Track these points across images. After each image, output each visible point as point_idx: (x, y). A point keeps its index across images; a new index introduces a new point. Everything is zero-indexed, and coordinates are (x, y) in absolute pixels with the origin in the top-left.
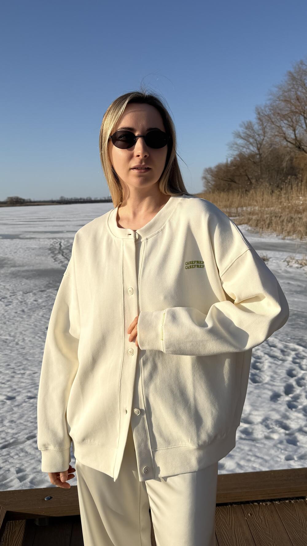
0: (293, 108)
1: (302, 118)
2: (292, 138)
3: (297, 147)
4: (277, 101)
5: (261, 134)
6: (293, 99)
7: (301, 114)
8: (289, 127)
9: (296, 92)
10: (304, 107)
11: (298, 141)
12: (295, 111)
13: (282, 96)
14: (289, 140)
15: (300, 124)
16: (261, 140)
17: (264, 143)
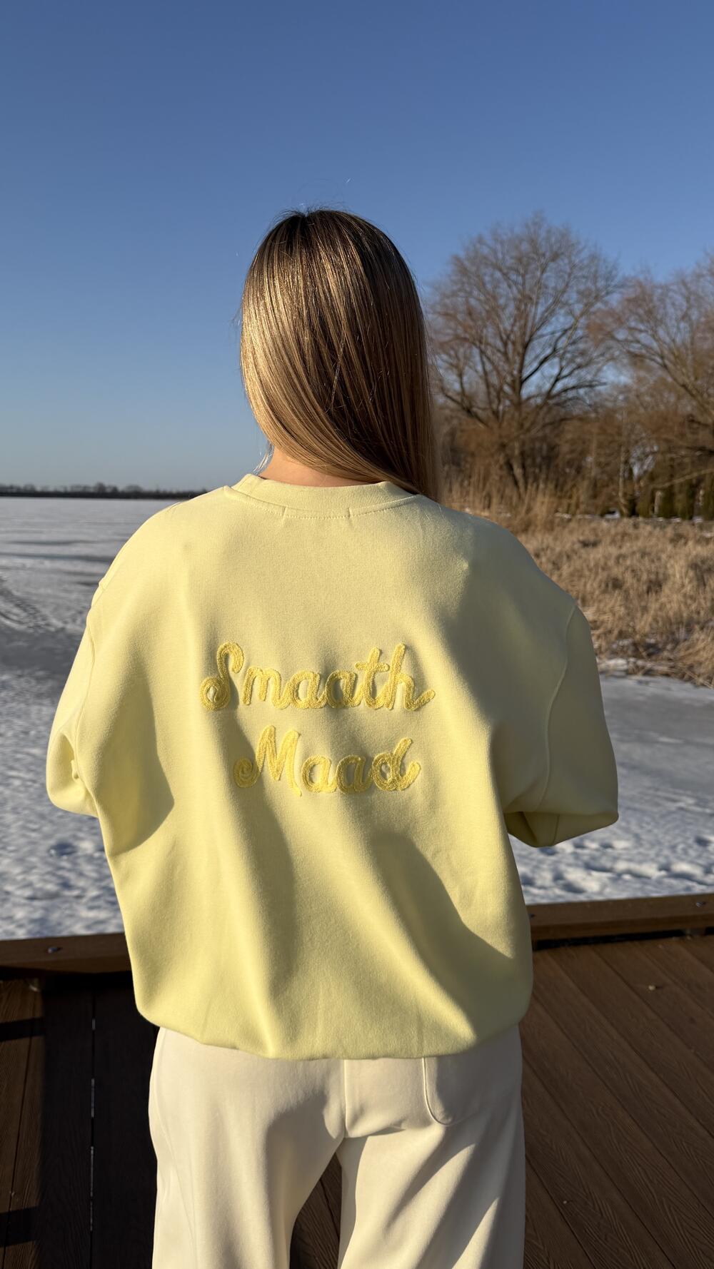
1: (476, 351)
2: (455, 391)
3: (464, 408)
8: (452, 369)
11: (467, 397)
14: (450, 394)
15: (471, 364)
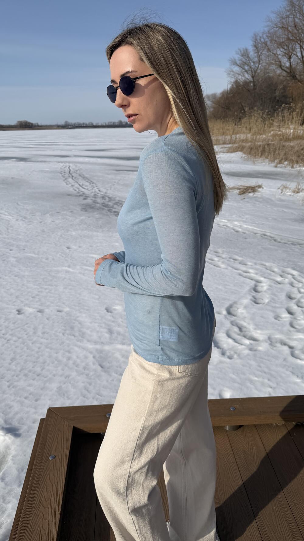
0: (290, 35)
1: (298, 46)
2: (287, 66)
3: (291, 76)
4: (275, 27)
5: (256, 62)
6: (290, 26)
7: (297, 42)
8: (285, 56)
9: (294, 18)
10: (301, 35)
11: (292, 69)
12: (291, 38)
13: (279, 22)
14: (283, 68)
15: (294, 53)
16: (256, 68)
17: (259, 71)
